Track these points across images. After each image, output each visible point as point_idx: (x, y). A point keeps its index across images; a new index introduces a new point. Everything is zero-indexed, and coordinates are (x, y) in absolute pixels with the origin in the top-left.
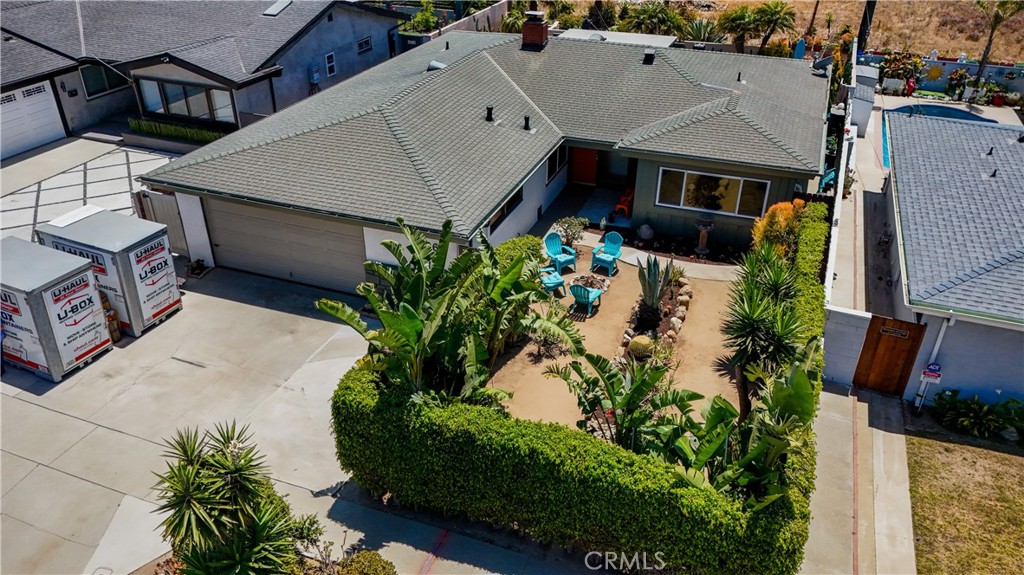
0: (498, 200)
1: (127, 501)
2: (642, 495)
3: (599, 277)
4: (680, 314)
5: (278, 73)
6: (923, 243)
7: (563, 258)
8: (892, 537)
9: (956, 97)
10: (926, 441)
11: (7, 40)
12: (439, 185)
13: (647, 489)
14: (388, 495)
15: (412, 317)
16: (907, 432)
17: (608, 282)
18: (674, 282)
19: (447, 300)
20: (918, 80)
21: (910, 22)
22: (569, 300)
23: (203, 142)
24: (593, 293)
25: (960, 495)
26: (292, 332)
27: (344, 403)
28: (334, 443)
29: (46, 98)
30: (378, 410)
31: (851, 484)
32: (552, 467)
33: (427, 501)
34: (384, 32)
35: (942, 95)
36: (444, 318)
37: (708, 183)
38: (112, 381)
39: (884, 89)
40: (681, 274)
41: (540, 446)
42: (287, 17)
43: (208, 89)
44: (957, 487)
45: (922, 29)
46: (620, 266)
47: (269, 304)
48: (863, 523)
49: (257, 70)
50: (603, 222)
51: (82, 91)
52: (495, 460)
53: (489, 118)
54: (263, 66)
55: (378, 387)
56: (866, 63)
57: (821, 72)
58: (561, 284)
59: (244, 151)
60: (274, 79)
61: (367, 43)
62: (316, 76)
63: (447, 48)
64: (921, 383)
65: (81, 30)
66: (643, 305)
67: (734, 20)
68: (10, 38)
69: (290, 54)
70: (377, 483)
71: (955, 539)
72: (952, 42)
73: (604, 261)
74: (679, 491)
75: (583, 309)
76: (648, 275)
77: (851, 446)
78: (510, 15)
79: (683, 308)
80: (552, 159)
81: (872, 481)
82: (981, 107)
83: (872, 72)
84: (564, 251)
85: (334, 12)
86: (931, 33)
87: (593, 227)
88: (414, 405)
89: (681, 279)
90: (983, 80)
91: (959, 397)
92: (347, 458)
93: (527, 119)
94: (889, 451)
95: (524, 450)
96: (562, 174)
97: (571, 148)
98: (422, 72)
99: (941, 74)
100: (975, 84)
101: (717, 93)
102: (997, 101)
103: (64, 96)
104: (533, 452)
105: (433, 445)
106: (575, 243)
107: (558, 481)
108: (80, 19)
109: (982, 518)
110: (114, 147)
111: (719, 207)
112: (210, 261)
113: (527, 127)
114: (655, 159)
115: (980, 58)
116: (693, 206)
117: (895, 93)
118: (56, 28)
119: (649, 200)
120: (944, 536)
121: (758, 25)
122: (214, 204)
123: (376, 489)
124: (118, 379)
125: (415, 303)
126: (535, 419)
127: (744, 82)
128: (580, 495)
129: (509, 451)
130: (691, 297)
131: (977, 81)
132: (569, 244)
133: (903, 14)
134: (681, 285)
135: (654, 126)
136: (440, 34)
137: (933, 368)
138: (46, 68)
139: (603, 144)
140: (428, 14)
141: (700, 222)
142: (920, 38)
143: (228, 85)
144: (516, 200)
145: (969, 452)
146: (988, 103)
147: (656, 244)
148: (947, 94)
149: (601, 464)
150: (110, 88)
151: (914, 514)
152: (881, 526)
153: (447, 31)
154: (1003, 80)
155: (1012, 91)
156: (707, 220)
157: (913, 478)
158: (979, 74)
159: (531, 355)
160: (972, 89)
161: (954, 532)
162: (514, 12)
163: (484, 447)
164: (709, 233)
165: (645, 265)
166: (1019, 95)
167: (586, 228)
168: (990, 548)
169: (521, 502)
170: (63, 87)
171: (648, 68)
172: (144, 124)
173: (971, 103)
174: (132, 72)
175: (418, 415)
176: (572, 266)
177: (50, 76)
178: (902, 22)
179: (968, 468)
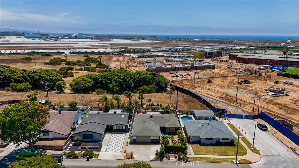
10: (192, 145)
12: (156, 132)
40: (173, 137)
42: (125, 117)
43: (123, 126)
53: (154, 126)
72: (188, 108)
81: (190, 148)
91: (193, 142)
94: (190, 146)
96: (162, 130)
97: (161, 128)
98: (144, 122)
99: (185, 112)
100: (189, 113)
110: (111, 134)
111: (174, 131)
113: (157, 126)
115: (188, 110)
116: (172, 131)
117: (181, 115)
118: (100, 122)
119: (168, 131)
127: (171, 119)
135: (167, 124)
139: (164, 127)
143: (126, 126)
146: (190, 115)
148: (186, 115)
154: (191, 112)
155: (192, 114)
157: (192, 147)
161: (194, 148)
164: (174, 133)
168: (196, 149)
171: (163, 119)
172: (115, 131)
179: (194, 145)
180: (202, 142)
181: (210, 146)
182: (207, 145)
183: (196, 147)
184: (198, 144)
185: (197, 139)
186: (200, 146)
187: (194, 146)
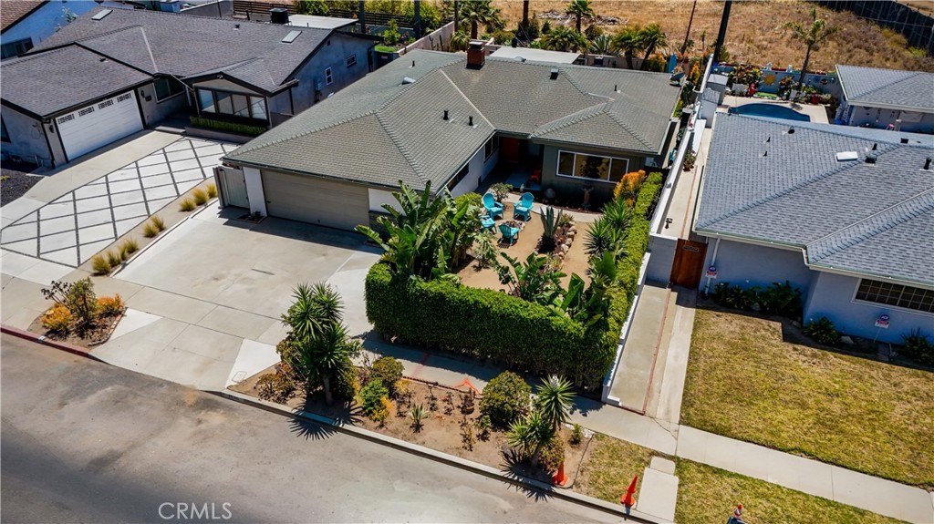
0: (453, 172)
1: (245, 341)
2: (532, 321)
3: (518, 222)
4: (568, 243)
5: (296, 85)
6: (712, 196)
7: (495, 209)
8: (676, 357)
9: (784, 98)
10: (707, 311)
11: (102, 60)
12: (416, 162)
13: (535, 318)
14: (394, 338)
15: (410, 232)
16: (697, 307)
17: (524, 224)
18: (566, 224)
19: (429, 224)
20: (757, 85)
21: (768, 35)
22: (499, 235)
23: (255, 135)
24: (513, 231)
25: (720, 337)
26: (324, 255)
27: (373, 281)
28: (365, 306)
29: (131, 102)
30: (391, 284)
31: (658, 332)
32: (486, 309)
33: (418, 338)
34: (365, 50)
35: (775, 96)
36: (427, 235)
37: (594, 160)
38: (219, 282)
39: (734, 92)
40: (571, 219)
41: (479, 299)
42: (299, 43)
43: (248, 96)
44: (718, 333)
45: (776, 40)
46: (532, 215)
47: (307, 239)
48: (661, 351)
49: (283, 83)
50: (522, 187)
51: (154, 97)
52: (456, 308)
53: (446, 118)
54: (286, 80)
55: (391, 273)
56: (719, 73)
57: (677, 82)
58: (494, 225)
59: (287, 140)
60: (293, 89)
61: (353, 59)
62: (319, 85)
63: (414, 65)
64: (707, 278)
65: (150, 52)
66: (544, 237)
67: (623, 40)
68: (104, 60)
69: (303, 70)
70: (389, 328)
71: (711, 357)
72: (798, 52)
73: (522, 212)
74: (551, 318)
75: (507, 240)
76: (547, 220)
77: (663, 313)
78: (457, 35)
79: (570, 239)
80: (488, 145)
81: (671, 332)
82: (801, 105)
83: (722, 79)
84: (496, 205)
85: (331, 39)
86: (784, 44)
87: (515, 190)
88: (411, 280)
89: (570, 222)
90: (804, 85)
91: (729, 286)
92: (372, 314)
93: (471, 119)
94: (685, 318)
95: (472, 301)
96: (494, 156)
97: (501, 138)
98: (398, 85)
99: (774, 81)
100: (798, 88)
101: (599, 100)
102: (814, 101)
103: (143, 100)
104: (476, 302)
105: (422, 302)
106: (503, 200)
107: (489, 318)
108: (147, 44)
109: (729, 348)
110: (179, 137)
111: (598, 177)
112: (264, 213)
113: (471, 124)
114: (556, 145)
115: (801, 69)
116: (581, 175)
117: (741, 95)
118: (133, 51)
119: (552, 172)
120: (705, 356)
121: (641, 44)
122: (269, 175)
123: (388, 333)
124: (223, 280)
125: (412, 224)
126: (477, 288)
127: (619, 92)
128: (501, 324)
129: (463, 302)
130: (576, 233)
131: (800, 85)
132: (499, 201)
133: (764, 28)
134: (570, 226)
135: (556, 122)
136: (405, 52)
137: (713, 270)
138: (133, 82)
139: (522, 135)
140: (393, 32)
141: (584, 187)
142: (774, 49)
143: (263, 93)
144: (464, 172)
145: (730, 316)
146: (807, 102)
147: (556, 201)
148: (779, 96)
149: (511, 306)
150: (172, 94)
151: (691, 346)
152: (671, 352)
153: (411, 49)
154: (819, 84)
155: (825, 93)
156: (589, 185)
157: (695, 329)
158: (801, 81)
159: (474, 266)
160: (796, 92)
161: (711, 354)
162: (460, 32)
163: (450, 301)
164: (590, 193)
165: (545, 213)
166: (830, 96)
167: (511, 191)
168: (728, 361)
169: (469, 332)
170: (143, 95)
171: (553, 82)
172: (202, 121)
173: (795, 102)
174: (194, 85)
175: (414, 286)
176: (500, 215)
177: (135, 88)
178: (763, 35)
179: (727, 325)
180: (817, 303)
181: (892, 361)
182: (864, 347)
183: (740, 347)
184: (765, 314)
185: (769, 274)
186: (787, 337)
187: (715, 330)
